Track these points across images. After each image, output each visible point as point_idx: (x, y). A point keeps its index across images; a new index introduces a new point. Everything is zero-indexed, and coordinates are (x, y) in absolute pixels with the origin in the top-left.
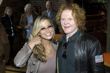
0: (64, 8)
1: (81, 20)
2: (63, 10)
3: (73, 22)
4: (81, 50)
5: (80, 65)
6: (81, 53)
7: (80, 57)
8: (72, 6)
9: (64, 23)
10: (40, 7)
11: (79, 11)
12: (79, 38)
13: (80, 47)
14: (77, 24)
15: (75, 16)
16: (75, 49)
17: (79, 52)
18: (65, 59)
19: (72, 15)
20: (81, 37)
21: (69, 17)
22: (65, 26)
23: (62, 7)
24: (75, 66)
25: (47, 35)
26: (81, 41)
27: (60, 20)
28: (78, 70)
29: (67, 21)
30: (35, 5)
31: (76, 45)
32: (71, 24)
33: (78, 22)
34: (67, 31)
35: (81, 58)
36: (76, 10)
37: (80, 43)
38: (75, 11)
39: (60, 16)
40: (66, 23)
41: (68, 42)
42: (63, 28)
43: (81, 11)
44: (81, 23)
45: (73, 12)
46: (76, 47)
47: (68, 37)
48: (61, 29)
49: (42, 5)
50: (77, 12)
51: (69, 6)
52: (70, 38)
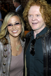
0: (31, 3)
1: (49, 17)
2: (31, 5)
3: (40, 19)
4: (49, 46)
5: (48, 61)
6: (49, 49)
7: (48, 53)
8: (40, 2)
9: (32, 19)
10: (9, 3)
11: (47, 7)
12: (47, 35)
13: (48, 44)
14: (45, 21)
15: (42, 12)
16: (43, 45)
17: (47, 48)
18: (33, 56)
19: (40, 11)
20: (49, 33)
21: (37, 13)
22: (32, 22)
23: (30, 3)
24: (43, 63)
25: (14, 32)
26: (49, 38)
27: (27, 16)
28: (46, 67)
29: (35, 17)
30: (3, 1)
31: (44, 42)
32: (39, 20)
33: (46, 18)
34: (34, 27)
35: (49, 55)
36: (44, 6)
37: (49, 40)
38: (42, 7)
39: (28, 13)
40: (34, 20)
41: (36, 38)
42: (31, 24)
43: (49, 7)
44: (48, 19)
45: (41, 8)
46: (44, 44)
47: (35, 34)
48: (28, 25)
49: (11, 2)
50: (45, 8)
51: (37, 2)
52: (38, 35)
